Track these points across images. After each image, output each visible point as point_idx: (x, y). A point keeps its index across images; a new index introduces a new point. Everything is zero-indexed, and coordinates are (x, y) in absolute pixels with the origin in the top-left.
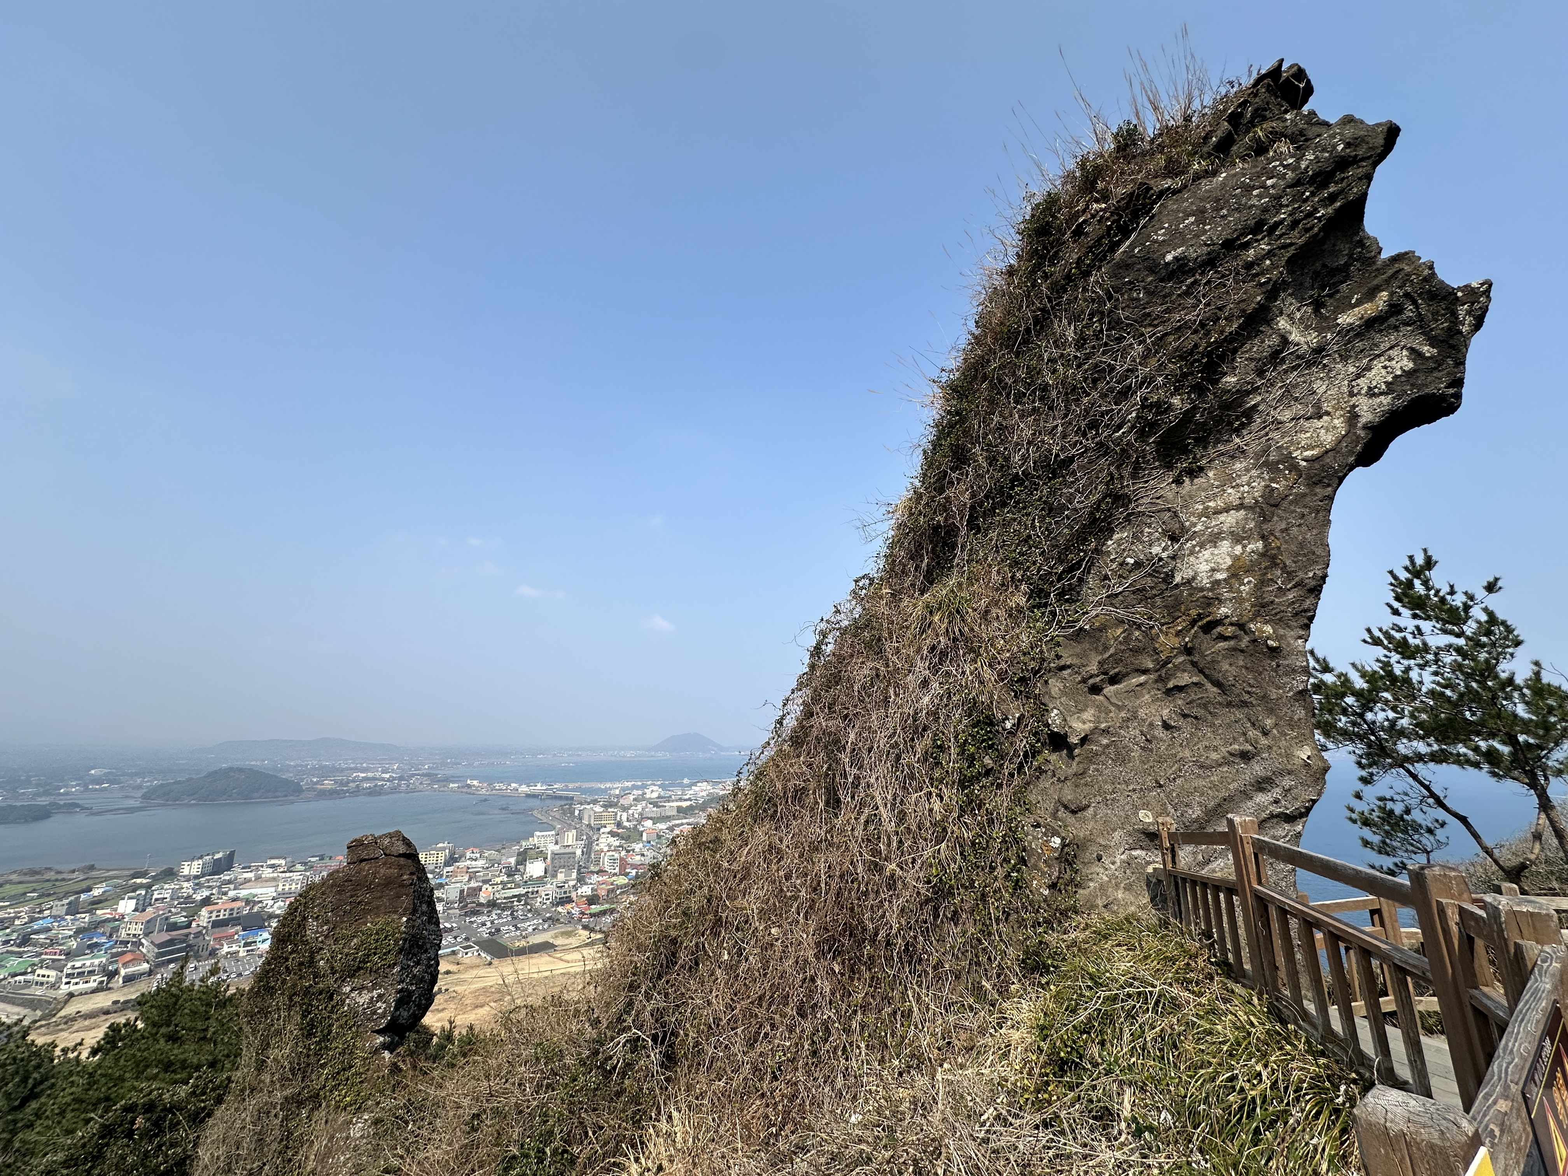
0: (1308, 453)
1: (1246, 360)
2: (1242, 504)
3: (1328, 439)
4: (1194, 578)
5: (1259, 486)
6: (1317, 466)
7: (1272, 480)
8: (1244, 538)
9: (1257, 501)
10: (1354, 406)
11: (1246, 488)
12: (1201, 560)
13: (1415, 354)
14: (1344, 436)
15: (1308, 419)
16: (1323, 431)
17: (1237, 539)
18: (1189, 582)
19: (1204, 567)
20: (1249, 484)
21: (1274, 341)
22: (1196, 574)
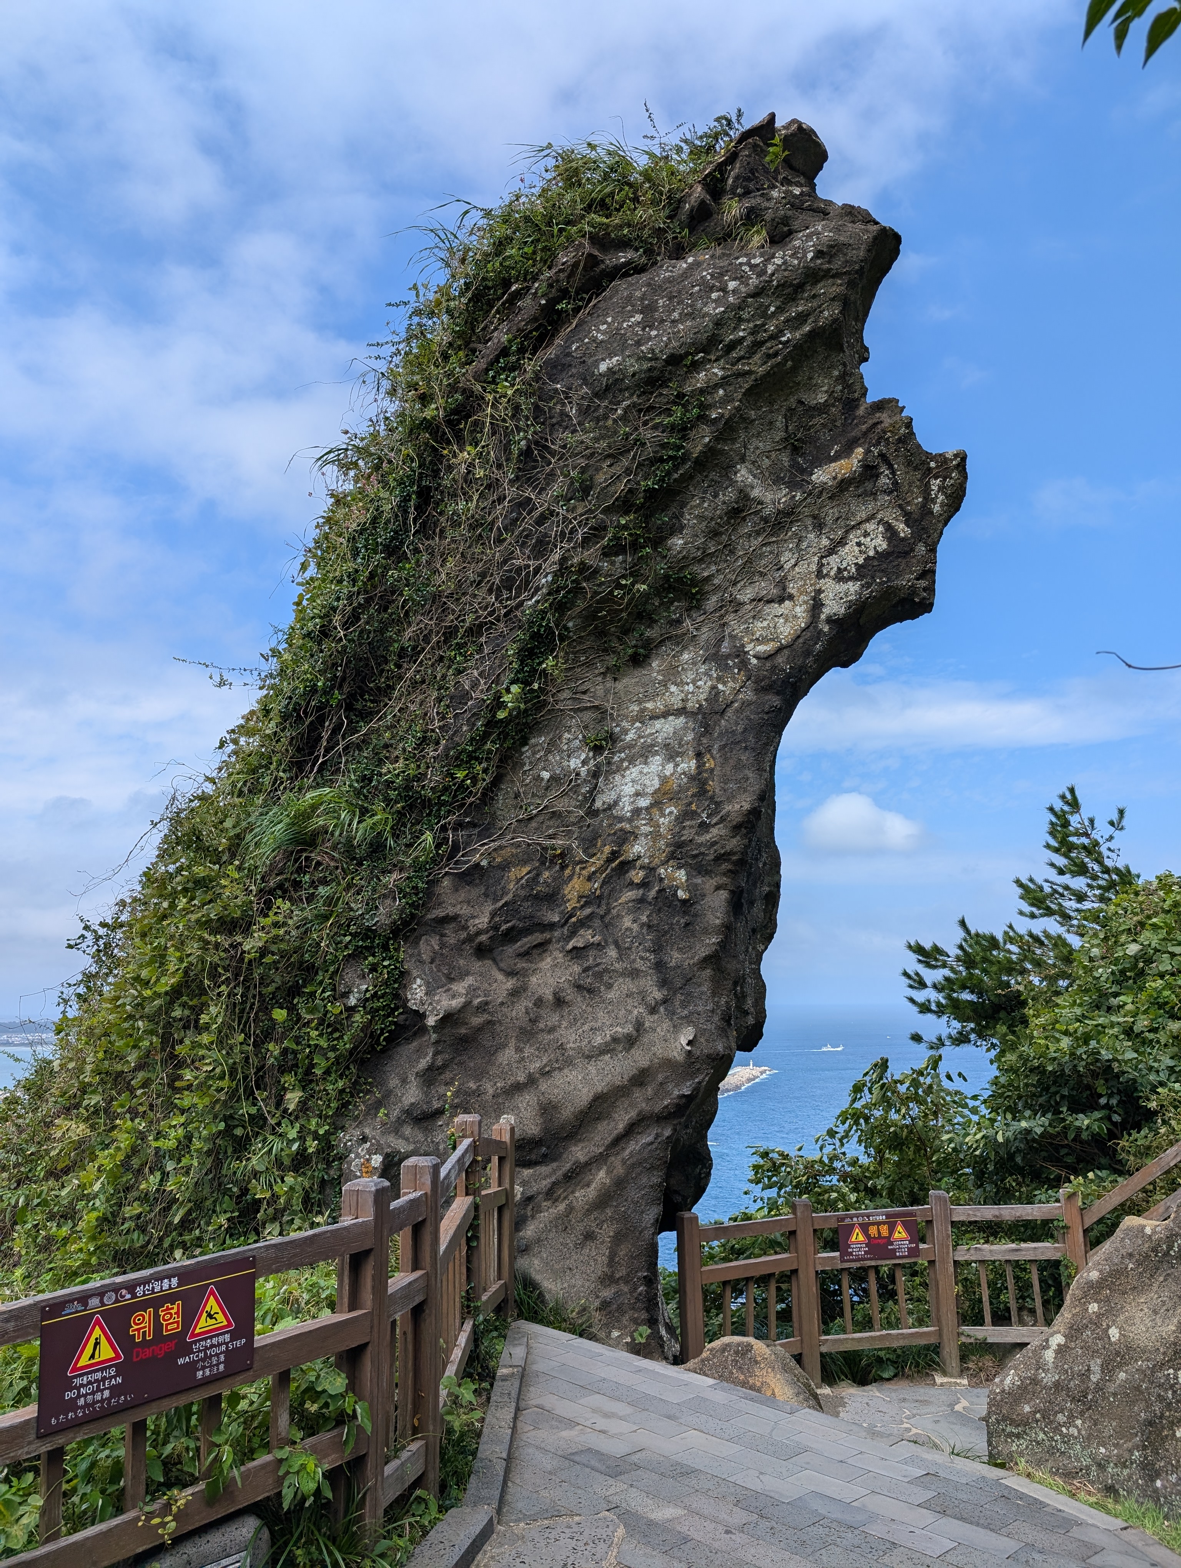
0: (761, 648)
1: (696, 517)
2: (684, 708)
3: (786, 631)
4: (616, 803)
5: (705, 685)
6: (768, 665)
7: (719, 679)
8: (678, 754)
9: (701, 705)
10: (820, 591)
11: (691, 688)
12: (628, 779)
13: (890, 532)
14: (804, 630)
15: (769, 602)
16: (782, 620)
17: (672, 754)
18: (610, 807)
19: (629, 789)
20: (694, 682)
21: (729, 495)
22: (619, 798)
